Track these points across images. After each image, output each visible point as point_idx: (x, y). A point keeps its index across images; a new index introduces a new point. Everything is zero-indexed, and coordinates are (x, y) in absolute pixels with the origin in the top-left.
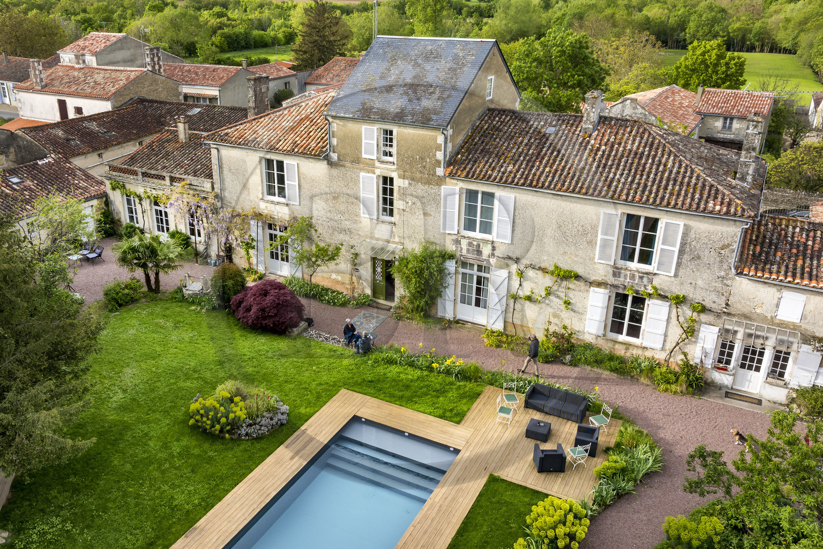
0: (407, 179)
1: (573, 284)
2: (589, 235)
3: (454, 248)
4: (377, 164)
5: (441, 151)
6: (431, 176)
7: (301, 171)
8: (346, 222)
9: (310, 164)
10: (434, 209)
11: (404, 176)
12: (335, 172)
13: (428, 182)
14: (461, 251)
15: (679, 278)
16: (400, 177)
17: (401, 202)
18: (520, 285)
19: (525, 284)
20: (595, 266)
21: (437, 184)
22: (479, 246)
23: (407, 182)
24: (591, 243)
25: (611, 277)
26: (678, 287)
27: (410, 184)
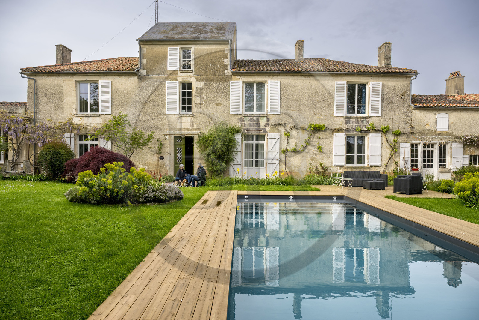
0: (203, 81)
1: (322, 135)
2: (328, 100)
3: (240, 125)
4: (179, 73)
5: (227, 58)
6: (221, 76)
7: (114, 87)
8: (153, 121)
9: (123, 80)
10: (223, 99)
11: (201, 79)
12: (144, 84)
13: (219, 81)
14: (245, 126)
15: (383, 117)
16: (197, 80)
17: (199, 98)
18: (288, 142)
19: (290, 141)
20: (334, 119)
21: (226, 81)
22: (258, 120)
23: (202, 83)
24: (331, 105)
25: (345, 125)
26: (384, 123)
27: (205, 84)
